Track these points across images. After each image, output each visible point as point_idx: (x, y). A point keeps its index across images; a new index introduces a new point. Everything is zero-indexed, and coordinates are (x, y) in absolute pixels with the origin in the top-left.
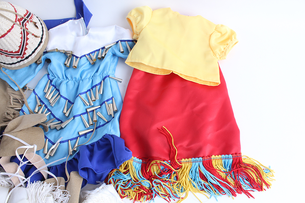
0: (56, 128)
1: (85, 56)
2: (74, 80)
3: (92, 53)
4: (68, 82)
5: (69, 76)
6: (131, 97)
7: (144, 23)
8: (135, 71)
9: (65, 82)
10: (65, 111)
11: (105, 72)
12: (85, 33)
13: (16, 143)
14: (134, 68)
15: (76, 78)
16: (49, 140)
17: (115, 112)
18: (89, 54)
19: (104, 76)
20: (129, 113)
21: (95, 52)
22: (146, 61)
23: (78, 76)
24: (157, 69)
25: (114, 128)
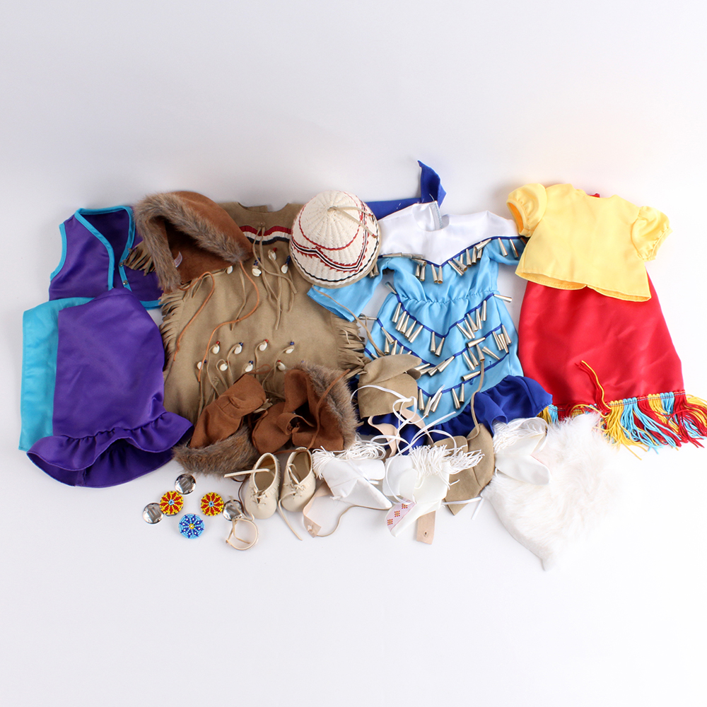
0: (427, 374)
1: (447, 262)
2: (440, 301)
3: (455, 257)
4: (431, 305)
5: (431, 296)
6: (530, 322)
7: (539, 215)
8: (530, 285)
9: (428, 305)
10: (433, 349)
11: (487, 289)
12: (438, 226)
13: (388, 396)
14: (529, 281)
15: (443, 299)
16: (423, 392)
17: (509, 346)
18: (452, 260)
19: (487, 294)
20: (530, 346)
21: (459, 255)
22: (548, 273)
23: (446, 296)
24: (562, 282)
25: (515, 367)
